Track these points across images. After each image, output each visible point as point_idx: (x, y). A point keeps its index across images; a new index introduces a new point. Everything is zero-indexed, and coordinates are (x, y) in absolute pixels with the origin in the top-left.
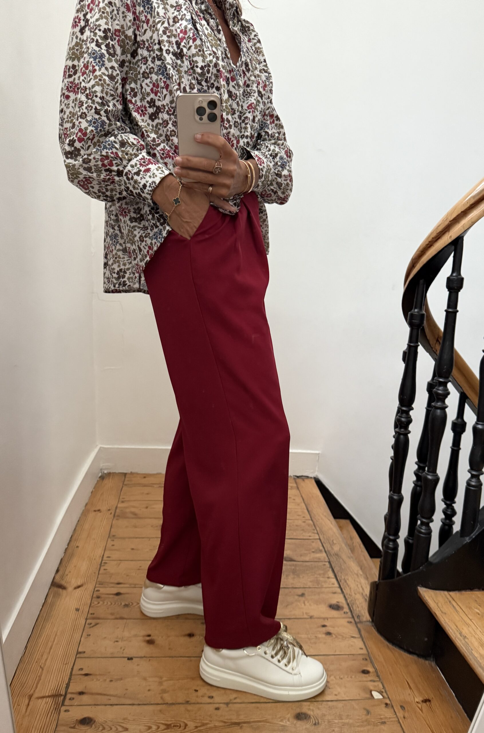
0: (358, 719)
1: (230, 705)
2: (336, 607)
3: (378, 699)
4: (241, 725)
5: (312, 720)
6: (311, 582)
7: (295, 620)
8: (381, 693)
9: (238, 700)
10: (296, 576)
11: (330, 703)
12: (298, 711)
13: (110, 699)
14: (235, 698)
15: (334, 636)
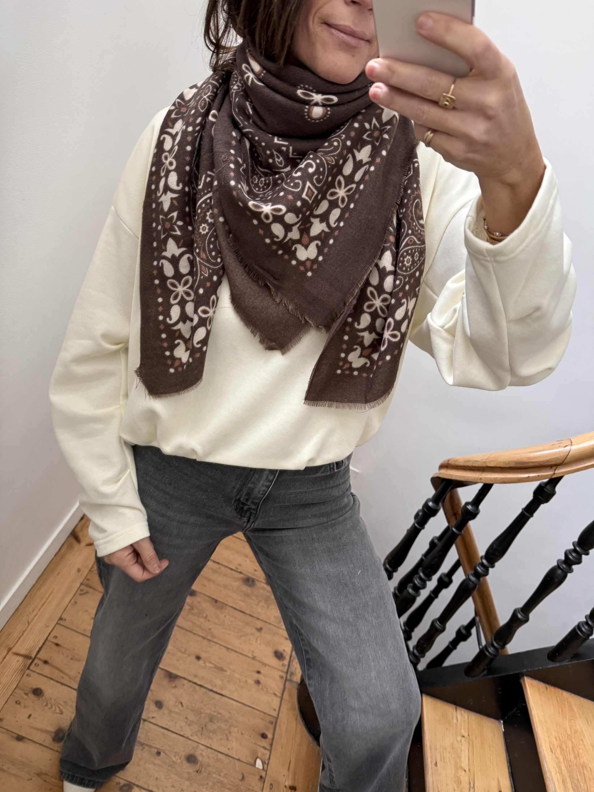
0: (232, 782)
1: (146, 723)
2: (279, 655)
3: (258, 769)
4: (144, 746)
5: (197, 767)
6: (275, 617)
7: (239, 655)
8: (263, 763)
9: (153, 721)
10: (266, 605)
11: (219, 754)
12: (192, 752)
13: (63, 678)
14: (153, 718)
15: (261, 686)
